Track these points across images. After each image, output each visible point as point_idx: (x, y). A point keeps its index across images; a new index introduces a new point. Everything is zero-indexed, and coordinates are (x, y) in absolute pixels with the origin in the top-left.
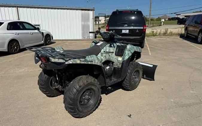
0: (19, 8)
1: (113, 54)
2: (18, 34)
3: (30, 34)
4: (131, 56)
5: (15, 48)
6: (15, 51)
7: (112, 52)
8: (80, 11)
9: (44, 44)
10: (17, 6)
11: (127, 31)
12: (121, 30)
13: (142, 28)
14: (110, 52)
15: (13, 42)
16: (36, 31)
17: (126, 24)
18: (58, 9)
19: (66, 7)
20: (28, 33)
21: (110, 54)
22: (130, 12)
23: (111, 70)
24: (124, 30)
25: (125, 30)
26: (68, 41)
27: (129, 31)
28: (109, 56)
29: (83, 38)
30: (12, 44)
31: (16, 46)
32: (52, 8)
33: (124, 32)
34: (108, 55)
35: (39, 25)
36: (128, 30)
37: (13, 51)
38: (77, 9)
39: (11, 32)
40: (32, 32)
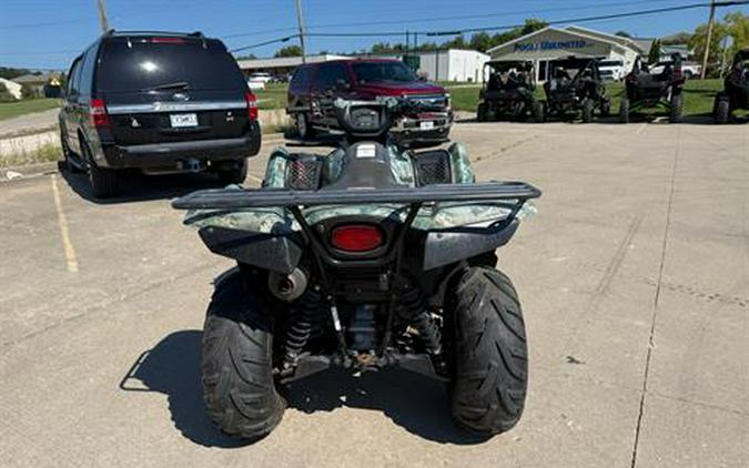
11: (192, 121)
12: (167, 114)
13: (243, 105)
22: (180, 41)
24: (178, 116)
25: (184, 117)
27: (199, 120)
33: (180, 125)
36: (194, 116)
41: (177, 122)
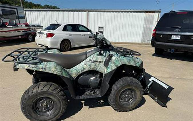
0: (89, 12)
1: (101, 64)
2: (71, 35)
3: (82, 35)
4: (115, 69)
5: (67, 46)
6: (66, 49)
7: (100, 62)
8: (144, 14)
9: (94, 45)
10: (88, 11)
11: (179, 38)
12: (171, 35)
14: (98, 62)
15: (65, 42)
16: (89, 33)
17: (177, 28)
18: (122, 12)
19: (130, 10)
20: (81, 34)
21: (97, 63)
22: (187, 13)
23: (96, 81)
24: (174, 36)
25: (176, 36)
26: (120, 44)
27: (181, 38)
28: (96, 65)
29: (142, 41)
30: (65, 43)
31: (68, 45)
32: (116, 12)
33: (174, 38)
34: (94, 64)
35: (103, 28)
36: (180, 36)
37: (65, 49)
38: (141, 12)
39: (65, 33)
40: (84, 34)
41: (173, 37)
